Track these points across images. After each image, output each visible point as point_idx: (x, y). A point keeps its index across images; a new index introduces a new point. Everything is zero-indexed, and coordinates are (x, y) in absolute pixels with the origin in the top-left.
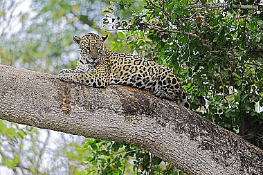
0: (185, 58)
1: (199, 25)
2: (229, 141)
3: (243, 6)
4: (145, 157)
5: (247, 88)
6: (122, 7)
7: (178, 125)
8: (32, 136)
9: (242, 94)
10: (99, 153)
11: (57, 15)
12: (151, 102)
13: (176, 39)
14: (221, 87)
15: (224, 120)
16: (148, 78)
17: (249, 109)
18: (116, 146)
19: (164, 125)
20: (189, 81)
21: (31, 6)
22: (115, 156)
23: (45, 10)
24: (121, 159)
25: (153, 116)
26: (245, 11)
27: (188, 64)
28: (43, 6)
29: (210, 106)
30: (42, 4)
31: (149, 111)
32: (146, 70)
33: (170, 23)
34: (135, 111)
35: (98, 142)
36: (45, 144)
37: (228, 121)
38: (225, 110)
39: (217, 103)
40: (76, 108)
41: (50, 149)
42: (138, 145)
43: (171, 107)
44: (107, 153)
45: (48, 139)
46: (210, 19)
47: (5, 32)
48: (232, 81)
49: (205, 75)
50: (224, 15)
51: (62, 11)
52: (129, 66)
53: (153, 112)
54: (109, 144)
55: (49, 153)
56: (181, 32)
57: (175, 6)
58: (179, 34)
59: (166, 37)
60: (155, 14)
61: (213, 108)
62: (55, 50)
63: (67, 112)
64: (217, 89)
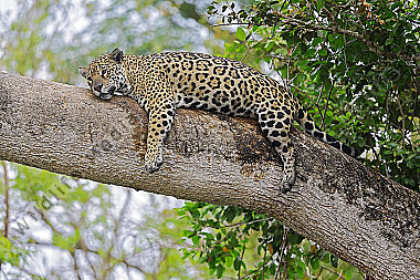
0: (340, 70)
1: (363, 19)
2: (410, 206)
4: (276, 231)
7: (328, 179)
8: (102, 200)
10: (203, 223)
13: (327, 41)
14: (400, 119)
15: (404, 173)
16: (238, 99)
18: (230, 214)
19: (304, 179)
20: (349, 109)
22: (228, 230)
24: (238, 234)
27: (345, 82)
29: (382, 149)
32: (236, 86)
33: (316, 14)
34: (258, 156)
35: (201, 206)
36: (123, 212)
37: (411, 173)
38: (406, 156)
39: (393, 144)
41: (130, 221)
43: (315, 150)
44: (215, 225)
45: (127, 203)
47: (60, 29)
49: (373, 99)
52: (206, 75)
54: (219, 210)
56: (333, 28)
58: (331, 32)
59: (309, 36)
61: (386, 152)
64: (393, 122)
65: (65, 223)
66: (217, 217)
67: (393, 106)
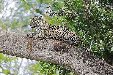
0: (81, 28)
1: (88, 14)
2: (100, 63)
3: (106, 6)
4: (64, 70)
5: (108, 41)
6: (55, 6)
7: (79, 56)
8: (15, 61)
9: (106, 43)
10: (44, 68)
11: (26, 9)
12: (67, 46)
13: (78, 20)
14: (97, 40)
15: (98, 54)
16: (65, 37)
17: (109, 50)
18: (52, 65)
19: (72, 56)
20: (83, 37)
21: (15, 5)
22: (51, 69)
23: (21, 6)
24: (54, 70)
25: (68, 53)
26: (108, 8)
27: (83, 30)
28: (20, 5)
29: (92, 48)
30: (19, 4)
31: (66, 50)
32: (65, 34)
33: (75, 13)
34: (60, 50)
35: (44, 63)
36: (21, 64)
37: (100, 55)
38: (98, 50)
39: (95, 47)
40: (34, 49)
41: (23, 66)
42: (61, 65)
43: (75, 49)
44: (47, 68)
45: (22, 62)
46: (92, 11)
48: (102, 38)
49: (90, 35)
50: (98, 10)
51: (28, 7)
52: (58, 31)
53: (68, 51)
54: (49, 64)
55: (22, 68)
56: (80, 16)
57: (77, 6)
58: (79, 17)
59: (73, 18)
60: (68, 9)
62: (25, 24)
63: (31, 50)
64: (95, 41)
65: (5, 67)
66: (48, 66)
67: (95, 37)
